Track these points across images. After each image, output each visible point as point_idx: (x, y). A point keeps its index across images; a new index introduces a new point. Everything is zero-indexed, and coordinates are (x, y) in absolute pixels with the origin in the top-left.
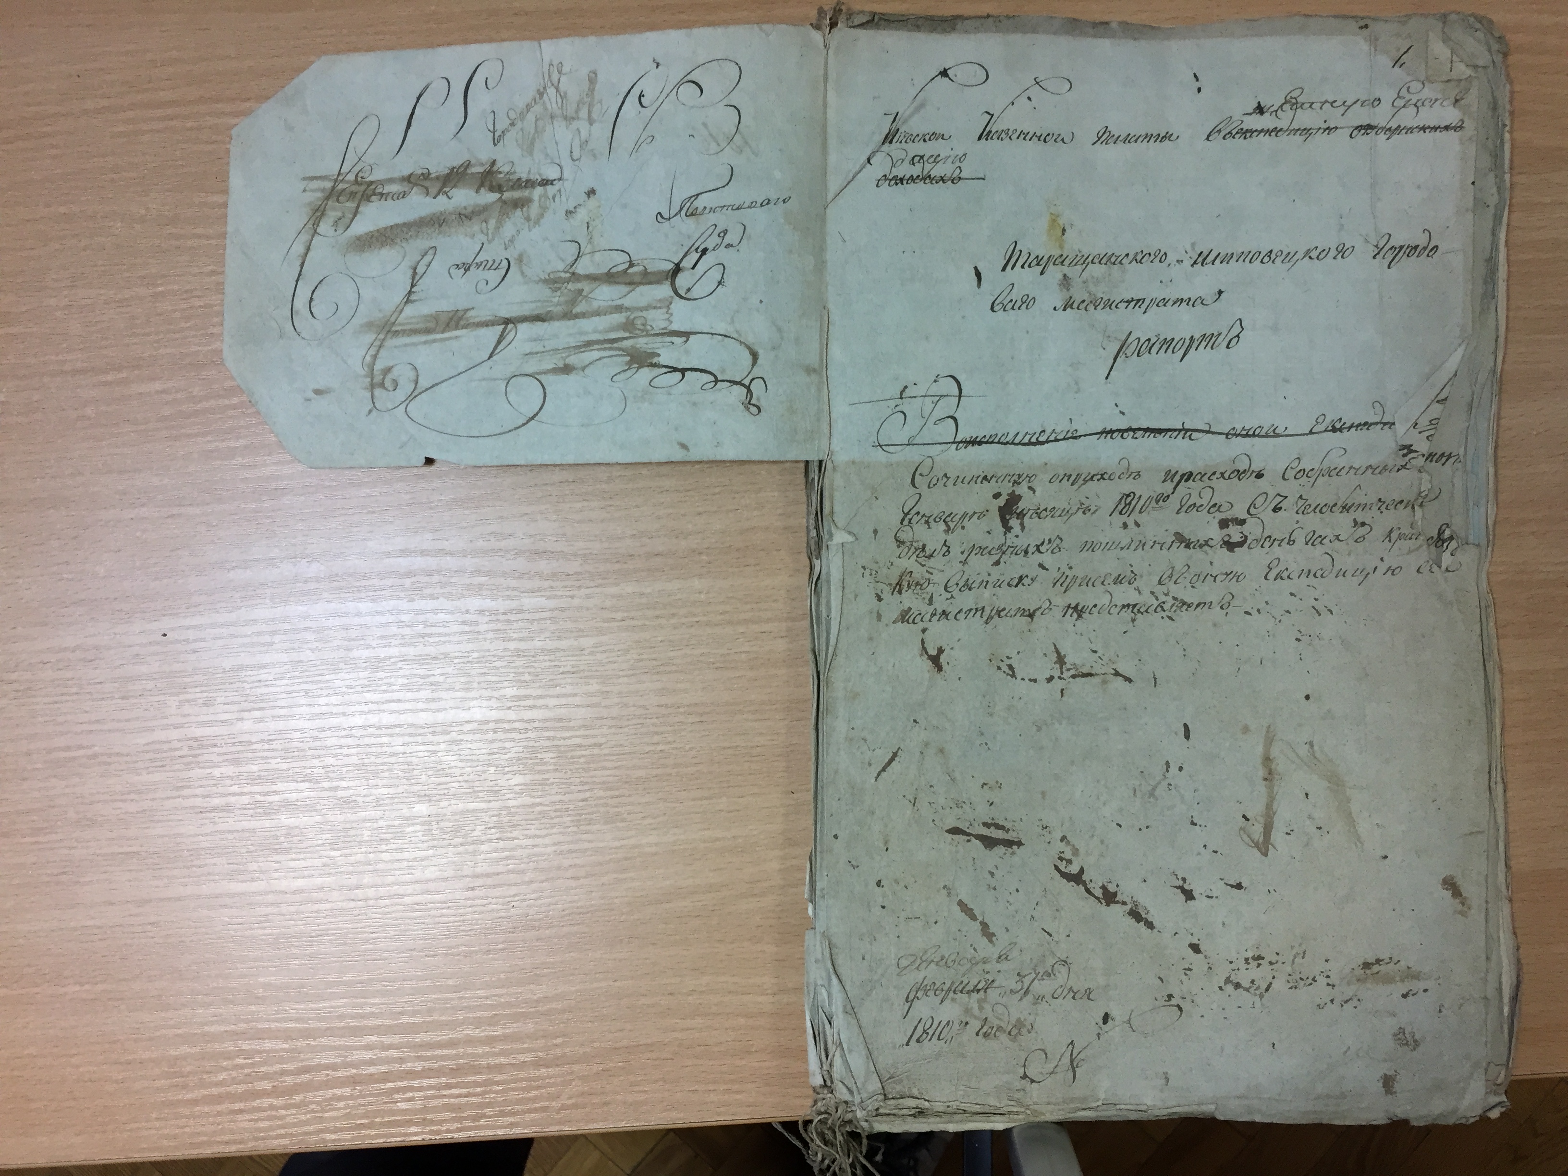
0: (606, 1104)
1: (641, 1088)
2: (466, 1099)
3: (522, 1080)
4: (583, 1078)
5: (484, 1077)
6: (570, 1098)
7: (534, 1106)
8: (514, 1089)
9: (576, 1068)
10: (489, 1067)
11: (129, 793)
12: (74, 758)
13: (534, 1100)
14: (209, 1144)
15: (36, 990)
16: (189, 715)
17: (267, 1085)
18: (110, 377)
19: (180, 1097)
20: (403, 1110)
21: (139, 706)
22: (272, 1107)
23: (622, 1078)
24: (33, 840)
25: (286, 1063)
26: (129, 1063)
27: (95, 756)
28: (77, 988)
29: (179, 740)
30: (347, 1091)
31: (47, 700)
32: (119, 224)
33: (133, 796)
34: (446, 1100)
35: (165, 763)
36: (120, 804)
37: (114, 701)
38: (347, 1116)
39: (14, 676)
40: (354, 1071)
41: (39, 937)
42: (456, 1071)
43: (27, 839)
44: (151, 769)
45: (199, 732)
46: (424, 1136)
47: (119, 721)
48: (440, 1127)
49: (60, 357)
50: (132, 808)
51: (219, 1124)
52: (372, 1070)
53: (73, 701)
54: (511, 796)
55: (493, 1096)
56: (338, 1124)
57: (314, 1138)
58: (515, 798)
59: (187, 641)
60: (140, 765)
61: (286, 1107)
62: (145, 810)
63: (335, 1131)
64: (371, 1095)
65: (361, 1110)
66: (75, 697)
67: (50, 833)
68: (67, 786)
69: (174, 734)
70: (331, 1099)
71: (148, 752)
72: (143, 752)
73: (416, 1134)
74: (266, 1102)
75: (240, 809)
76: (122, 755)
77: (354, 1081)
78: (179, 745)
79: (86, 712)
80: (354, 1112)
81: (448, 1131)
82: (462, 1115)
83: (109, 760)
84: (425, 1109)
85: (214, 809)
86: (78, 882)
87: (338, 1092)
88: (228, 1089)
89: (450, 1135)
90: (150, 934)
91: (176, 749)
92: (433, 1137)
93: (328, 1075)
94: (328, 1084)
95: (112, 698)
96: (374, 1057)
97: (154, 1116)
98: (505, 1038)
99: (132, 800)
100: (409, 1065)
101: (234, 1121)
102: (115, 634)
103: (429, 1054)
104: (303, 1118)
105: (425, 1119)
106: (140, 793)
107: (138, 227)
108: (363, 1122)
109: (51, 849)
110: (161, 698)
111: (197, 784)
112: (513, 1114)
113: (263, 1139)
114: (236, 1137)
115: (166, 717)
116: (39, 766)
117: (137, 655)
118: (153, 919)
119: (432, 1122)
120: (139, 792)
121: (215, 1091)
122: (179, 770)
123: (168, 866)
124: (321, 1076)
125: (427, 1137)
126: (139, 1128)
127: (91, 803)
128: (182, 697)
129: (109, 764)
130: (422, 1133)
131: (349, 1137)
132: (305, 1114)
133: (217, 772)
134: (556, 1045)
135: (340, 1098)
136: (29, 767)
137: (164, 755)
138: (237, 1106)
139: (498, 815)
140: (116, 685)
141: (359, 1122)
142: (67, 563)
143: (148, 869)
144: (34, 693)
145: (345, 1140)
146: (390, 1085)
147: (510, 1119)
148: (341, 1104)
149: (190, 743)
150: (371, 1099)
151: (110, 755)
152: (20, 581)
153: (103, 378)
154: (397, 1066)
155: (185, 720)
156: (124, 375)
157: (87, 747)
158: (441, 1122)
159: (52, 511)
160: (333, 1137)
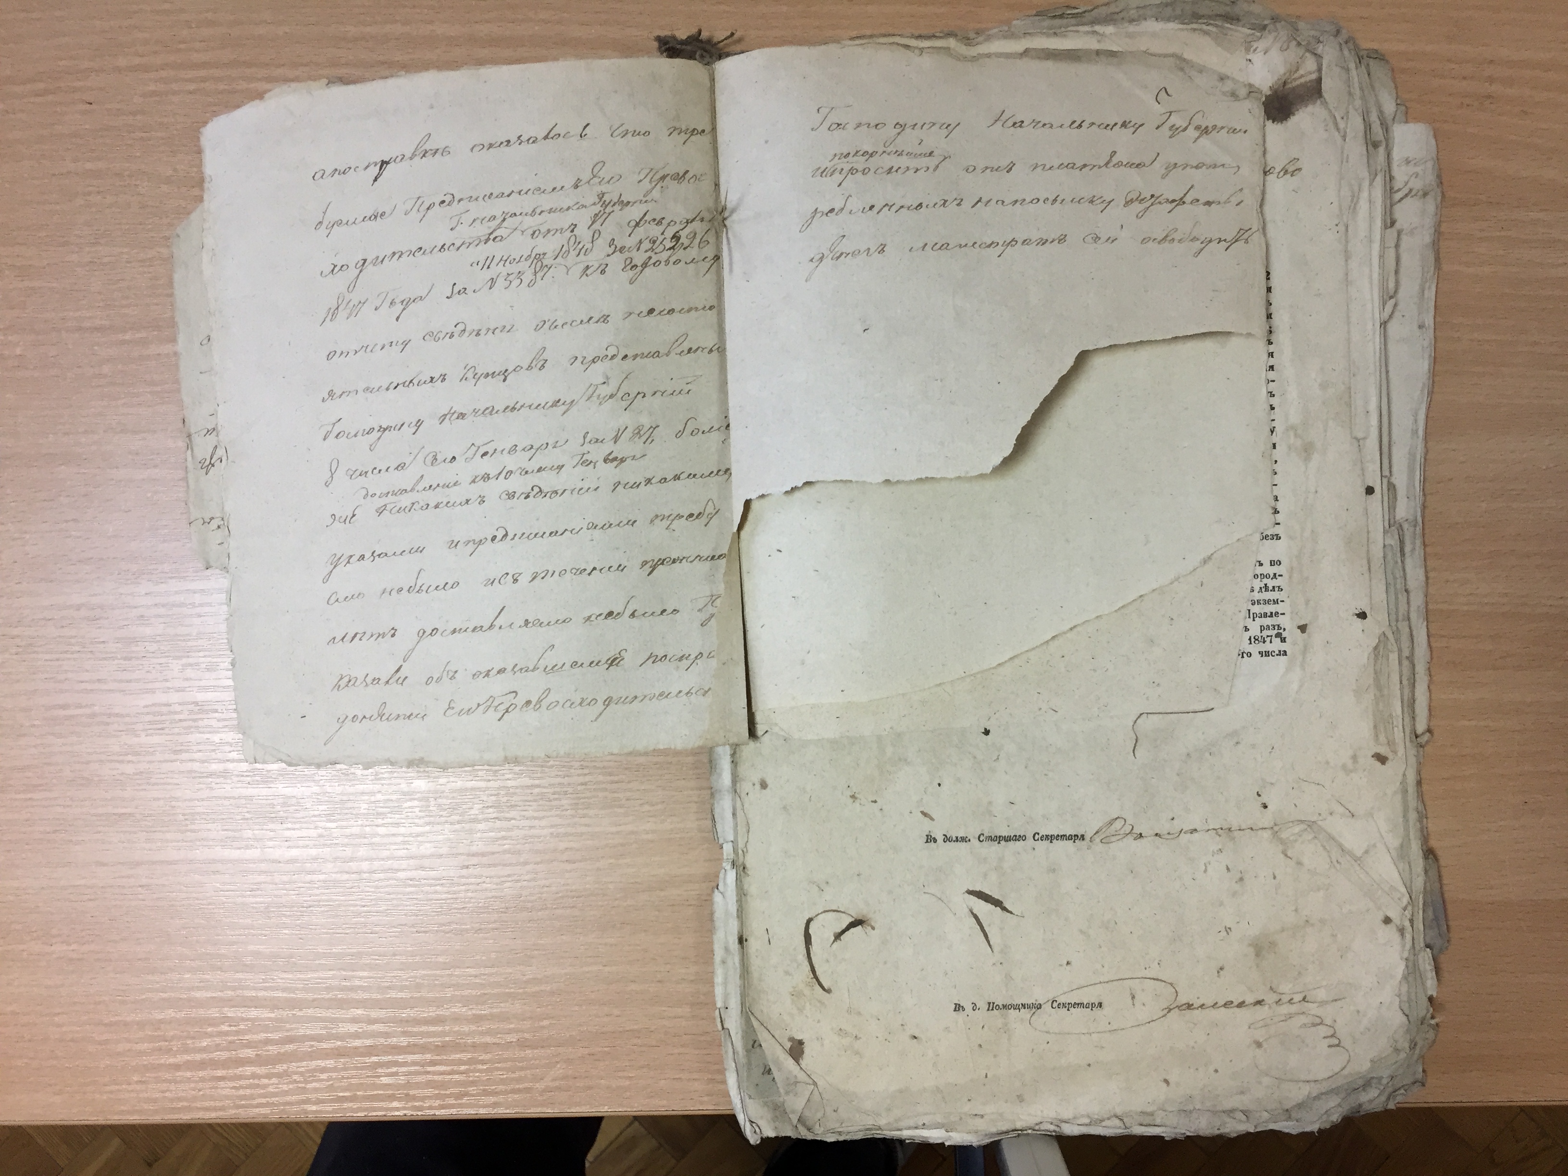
0: (590, 1088)
1: (626, 1074)
2: (450, 1077)
3: (506, 1060)
4: (569, 1061)
5: (469, 1056)
6: (554, 1080)
7: (517, 1086)
8: (498, 1069)
9: (561, 1050)
10: (474, 1046)
11: (127, 754)
12: (72, 717)
13: (519, 1080)
14: (189, 1109)
15: (21, 947)
16: (191, 679)
17: (250, 1053)
18: (127, 337)
19: (162, 1061)
20: (386, 1085)
21: (141, 667)
22: (254, 1076)
23: (607, 1063)
24: (29, 796)
25: (271, 1032)
26: (111, 1024)
27: (93, 715)
28: (65, 947)
29: (180, 704)
30: (330, 1063)
31: (48, 657)
32: (146, 184)
33: (130, 758)
34: (430, 1077)
35: (165, 725)
36: (117, 765)
37: (116, 662)
38: (331, 1088)
39: (15, 632)
40: (339, 1043)
41: (28, 894)
42: (442, 1048)
43: (22, 796)
44: (150, 732)
45: (200, 697)
46: (405, 1112)
47: (121, 681)
48: (421, 1103)
49: (78, 314)
50: (129, 769)
51: (200, 1090)
52: (357, 1043)
53: (74, 659)
54: (510, 776)
55: (477, 1074)
56: (320, 1096)
57: (295, 1108)
58: (515, 779)
59: (193, 605)
60: (139, 727)
61: (268, 1076)
62: (141, 772)
63: (319, 1102)
64: (357, 1068)
65: (345, 1083)
66: (75, 656)
67: (45, 790)
68: (64, 744)
69: (174, 697)
70: (315, 1070)
71: (148, 713)
72: (143, 714)
73: (398, 1109)
74: (249, 1070)
75: (238, 776)
76: (122, 716)
77: (339, 1053)
78: (178, 708)
79: (87, 671)
80: (336, 1085)
81: (430, 1108)
82: (448, 1092)
83: (108, 720)
84: (408, 1085)
85: (211, 775)
86: (71, 841)
87: (322, 1063)
88: (212, 1056)
89: (432, 1112)
90: (140, 897)
91: (176, 713)
92: (415, 1113)
93: (312, 1046)
94: (312, 1056)
95: (113, 658)
96: (360, 1030)
97: (135, 1079)
98: (491, 1017)
99: (129, 762)
100: (395, 1040)
101: (217, 1088)
102: (121, 594)
103: (415, 1030)
104: (285, 1087)
105: (407, 1095)
106: (139, 755)
107: (165, 188)
108: (346, 1094)
109: (44, 807)
110: (163, 660)
111: (195, 748)
112: (495, 1093)
113: (243, 1106)
114: (218, 1104)
115: (166, 680)
116: (36, 723)
117: (142, 616)
118: (144, 881)
119: (414, 1098)
120: (137, 754)
121: (198, 1057)
122: (179, 734)
123: (165, 829)
124: (306, 1047)
125: (409, 1113)
126: (119, 1091)
127: (88, 763)
128: (184, 661)
129: (108, 724)
130: (404, 1108)
131: (330, 1109)
132: (287, 1083)
133: (216, 738)
134: (543, 1027)
135: (324, 1070)
136: (27, 724)
137: (164, 718)
138: (220, 1073)
139: (497, 795)
140: (119, 645)
141: (341, 1094)
142: (74, 520)
143: (142, 831)
144: (36, 649)
145: (327, 1112)
146: (375, 1059)
147: (492, 1099)
148: (324, 1076)
149: (191, 707)
150: (354, 1072)
151: (110, 715)
152: (28, 536)
153: (120, 336)
154: (382, 1040)
155: (186, 684)
156: (143, 334)
157: (86, 706)
158: (423, 1099)
159: (63, 467)
160: (314, 1108)
